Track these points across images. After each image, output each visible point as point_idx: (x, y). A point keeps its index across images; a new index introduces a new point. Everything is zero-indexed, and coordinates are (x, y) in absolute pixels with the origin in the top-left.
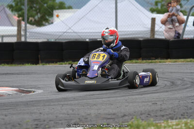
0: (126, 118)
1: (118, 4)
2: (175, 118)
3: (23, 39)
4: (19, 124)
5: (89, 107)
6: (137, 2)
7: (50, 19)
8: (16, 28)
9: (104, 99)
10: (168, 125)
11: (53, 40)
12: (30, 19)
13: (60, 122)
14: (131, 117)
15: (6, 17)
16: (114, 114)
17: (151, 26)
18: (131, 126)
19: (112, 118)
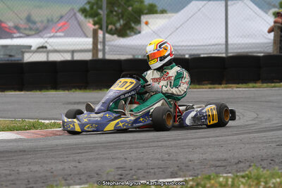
0: (241, 165)
1: (229, 8)
3: (100, 56)
4: (97, 174)
5: (191, 150)
7: (137, 27)
8: (90, 40)
9: (210, 139)
11: (140, 57)
12: (110, 27)
13: (152, 171)
14: (248, 164)
15: (77, 25)
16: (225, 160)
17: (275, 37)
18: (249, 178)
19: (222, 165)
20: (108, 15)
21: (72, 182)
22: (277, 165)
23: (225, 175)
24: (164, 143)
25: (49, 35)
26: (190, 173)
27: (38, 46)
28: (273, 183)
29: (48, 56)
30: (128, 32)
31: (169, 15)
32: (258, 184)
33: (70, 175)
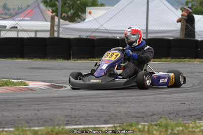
0: (155, 117)
1: (149, 3)
3: (56, 35)
4: (51, 120)
5: (119, 104)
6: (169, 2)
7: (83, 16)
8: (49, 24)
9: (133, 97)
10: (196, 126)
11: (84, 37)
12: (63, 15)
13: (91, 119)
14: (160, 116)
15: (40, 12)
16: (143, 113)
17: (181, 26)
18: (160, 126)
19: (141, 116)
20: (62, 6)
21: (32, 124)
22: (180, 117)
23: (143, 123)
24: (100, 99)
25: (19, 19)
26: (118, 121)
27: (11, 26)
28: (178, 131)
29: (18, 34)
30: (76, 19)
31: (107, 7)
32: (166, 131)
33: (31, 120)
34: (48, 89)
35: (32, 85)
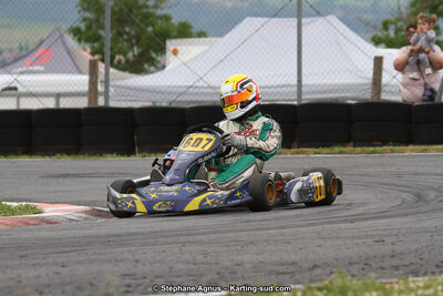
0: (319, 271)
1: (303, 28)
2: (422, 272)
3: (101, 102)
4: (91, 285)
5: (239, 248)
7: (161, 59)
8: (86, 78)
9: (271, 231)
10: (408, 288)
11: (164, 104)
12: (117, 57)
13: (179, 280)
14: (328, 270)
15: (65, 53)
16: (293, 264)
18: (329, 291)
19: (288, 272)
20: (113, 40)
22: (374, 271)
24: (198, 238)
25: (20, 69)
27: (3, 87)
29: (18, 103)
30: (146, 66)
31: (210, 39)
33: (49, 286)
34: (85, 219)
35: (50, 211)
